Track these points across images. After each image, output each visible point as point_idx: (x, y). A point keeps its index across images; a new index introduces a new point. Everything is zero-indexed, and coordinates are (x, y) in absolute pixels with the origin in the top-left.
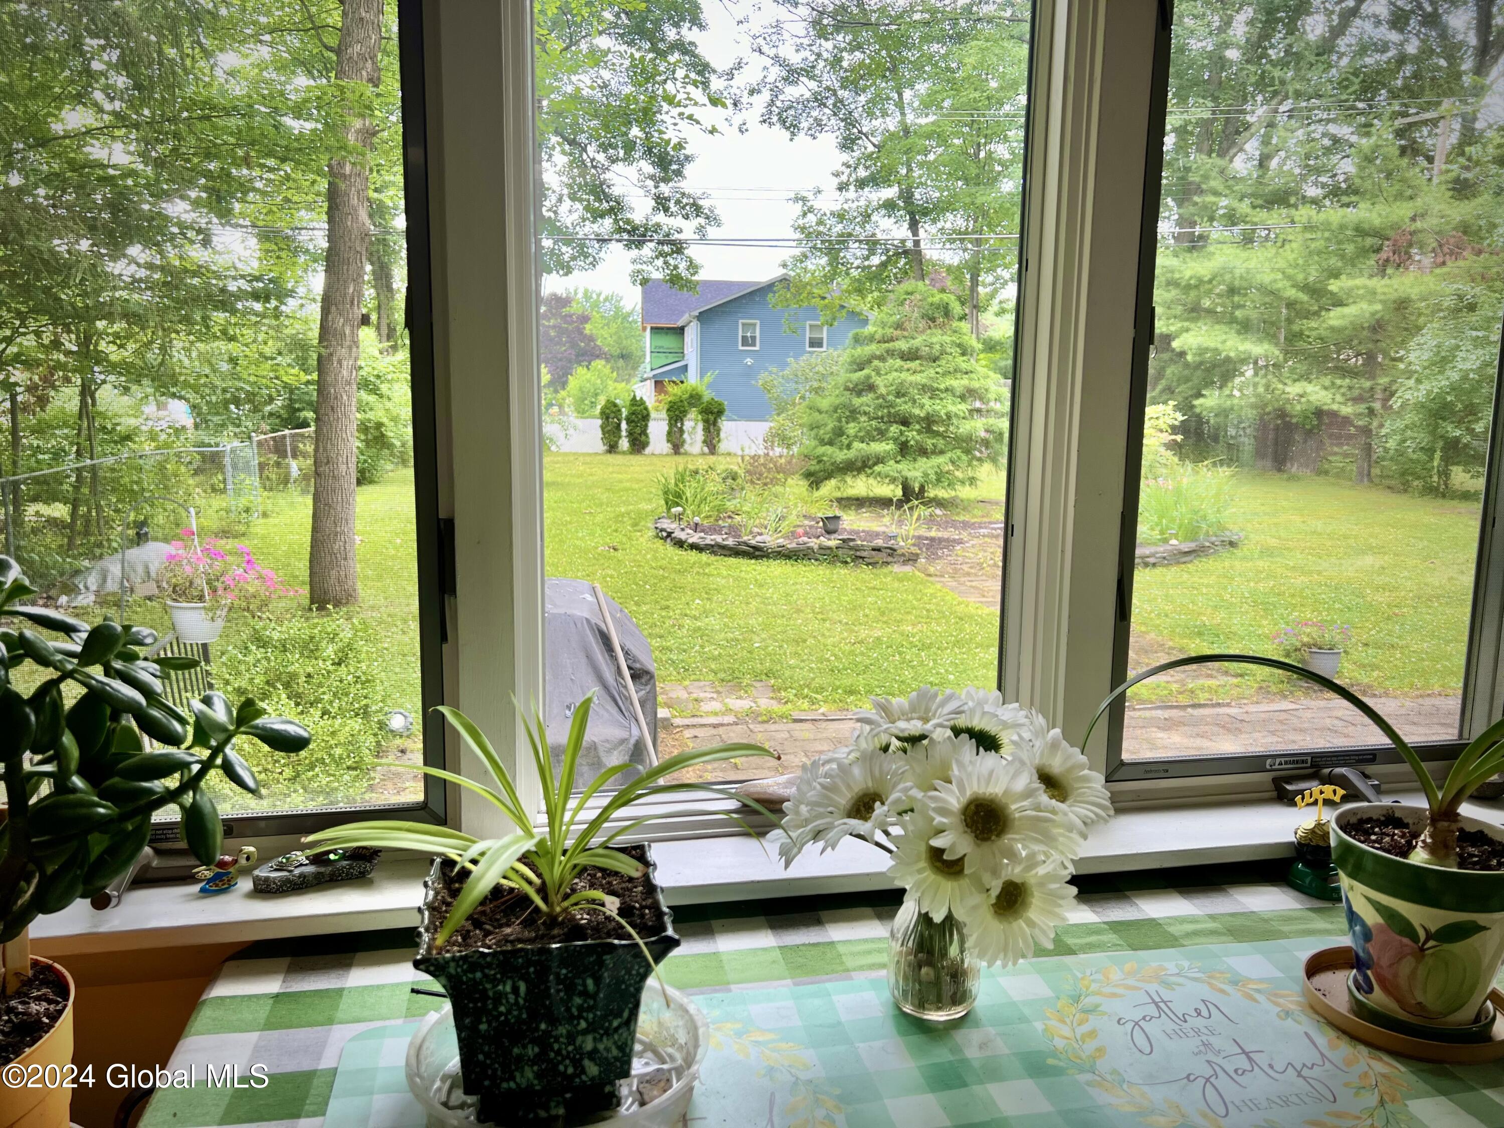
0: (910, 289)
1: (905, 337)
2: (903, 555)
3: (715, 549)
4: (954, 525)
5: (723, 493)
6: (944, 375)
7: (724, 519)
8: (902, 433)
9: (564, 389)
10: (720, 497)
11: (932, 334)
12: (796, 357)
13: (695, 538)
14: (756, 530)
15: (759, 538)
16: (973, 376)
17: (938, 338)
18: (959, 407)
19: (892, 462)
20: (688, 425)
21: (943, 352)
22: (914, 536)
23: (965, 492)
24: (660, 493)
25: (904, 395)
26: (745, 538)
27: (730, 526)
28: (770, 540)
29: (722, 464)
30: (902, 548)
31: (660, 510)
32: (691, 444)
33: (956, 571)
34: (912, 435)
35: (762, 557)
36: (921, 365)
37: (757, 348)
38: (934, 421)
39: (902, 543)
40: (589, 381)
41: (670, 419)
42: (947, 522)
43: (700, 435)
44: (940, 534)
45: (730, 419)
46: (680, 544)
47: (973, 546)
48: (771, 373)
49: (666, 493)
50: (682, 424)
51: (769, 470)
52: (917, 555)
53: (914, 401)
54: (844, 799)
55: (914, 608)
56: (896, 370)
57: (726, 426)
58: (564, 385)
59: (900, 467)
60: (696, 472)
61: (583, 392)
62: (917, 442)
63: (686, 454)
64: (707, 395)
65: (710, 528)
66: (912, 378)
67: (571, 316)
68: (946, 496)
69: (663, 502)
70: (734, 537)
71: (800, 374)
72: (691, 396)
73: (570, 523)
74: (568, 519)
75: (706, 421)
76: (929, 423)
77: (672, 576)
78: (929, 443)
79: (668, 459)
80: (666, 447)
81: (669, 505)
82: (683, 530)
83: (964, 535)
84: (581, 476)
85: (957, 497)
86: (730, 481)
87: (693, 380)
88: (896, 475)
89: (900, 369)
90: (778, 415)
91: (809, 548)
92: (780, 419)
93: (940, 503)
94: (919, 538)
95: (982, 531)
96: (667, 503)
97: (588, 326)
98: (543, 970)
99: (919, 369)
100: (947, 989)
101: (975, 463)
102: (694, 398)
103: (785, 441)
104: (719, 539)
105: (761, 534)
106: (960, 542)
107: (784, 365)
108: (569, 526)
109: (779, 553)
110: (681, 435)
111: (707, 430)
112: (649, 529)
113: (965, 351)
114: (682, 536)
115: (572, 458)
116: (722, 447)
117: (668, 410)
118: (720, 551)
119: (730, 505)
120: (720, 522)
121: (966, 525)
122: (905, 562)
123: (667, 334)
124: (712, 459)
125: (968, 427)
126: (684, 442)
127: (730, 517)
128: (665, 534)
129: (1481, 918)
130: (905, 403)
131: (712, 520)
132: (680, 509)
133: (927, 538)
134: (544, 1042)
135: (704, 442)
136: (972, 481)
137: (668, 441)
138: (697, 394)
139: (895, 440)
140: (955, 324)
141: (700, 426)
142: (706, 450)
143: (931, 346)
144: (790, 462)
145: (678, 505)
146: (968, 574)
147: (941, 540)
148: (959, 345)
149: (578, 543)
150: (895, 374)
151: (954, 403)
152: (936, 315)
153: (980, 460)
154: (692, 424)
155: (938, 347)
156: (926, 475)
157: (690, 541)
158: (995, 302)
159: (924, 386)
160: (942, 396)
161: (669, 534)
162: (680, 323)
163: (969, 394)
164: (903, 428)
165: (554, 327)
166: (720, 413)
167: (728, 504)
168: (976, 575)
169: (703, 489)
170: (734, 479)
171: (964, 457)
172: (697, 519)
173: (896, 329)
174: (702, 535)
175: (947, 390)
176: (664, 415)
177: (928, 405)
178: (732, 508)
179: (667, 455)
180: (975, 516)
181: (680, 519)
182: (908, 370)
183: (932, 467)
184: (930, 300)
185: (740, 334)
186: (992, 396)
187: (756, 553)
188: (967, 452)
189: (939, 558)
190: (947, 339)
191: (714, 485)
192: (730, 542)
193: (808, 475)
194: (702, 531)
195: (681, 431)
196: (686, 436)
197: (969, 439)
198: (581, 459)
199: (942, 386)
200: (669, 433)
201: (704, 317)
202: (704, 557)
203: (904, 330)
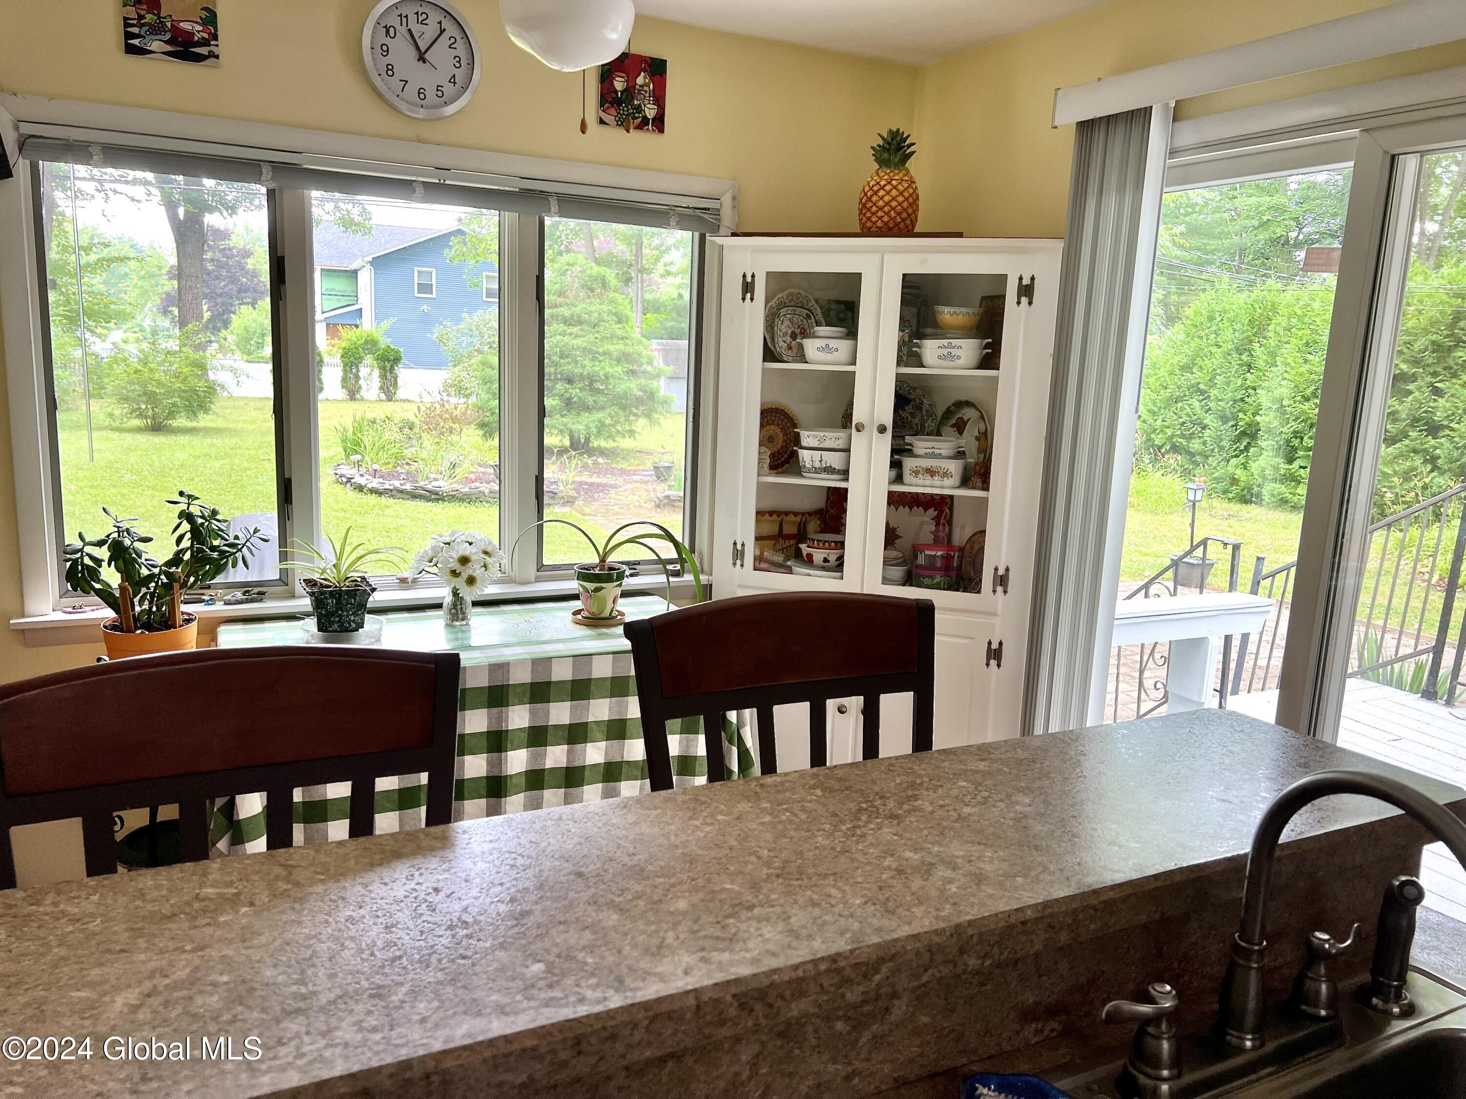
0: (571, 261)
1: (567, 304)
2: (563, 498)
3: (394, 493)
4: (612, 472)
5: (401, 442)
6: (602, 340)
7: (402, 466)
8: (567, 390)
9: (226, 328)
10: (398, 445)
11: (591, 303)
12: (470, 312)
13: (375, 483)
14: (432, 476)
15: (435, 484)
16: (627, 341)
17: (596, 307)
18: (616, 369)
19: (558, 416)
20: (363, 371)
21: (601, 320)
22: (573, 482)
23: (625, 443)
24: (339, 441)
25: (567, 357)
26: (422, 484)
27: (408, 473)
28: (445, 485)
29: (399, 412)
30: (562, 491)
31: (339, 457)
32: (368, 390)
33: (607, 511)
34: (575, 392)
35: (437, 500)
36: (583, 330)
37: (434, 296)
38: (596, 381)
39: (562, 488)
40: (255, 321)
41: (345, 365)
42: (607, 469)
43: (376, 380)
44: (599, 480)
45: (407, 367)
46: (360, 488)
47: (625, 490)
48: (445, 326)
49: (344, 441)
50: (358, 371)
51: (445, 420)
52: (575, 498)
53: (576, 362)
54: (427, 558)
55: (568, 541)
56: (560, 334)
57: (404, 374)
58: (226, 324)
59: (565, 420)
60: (374, 422)
61: (247, 332)
62: (579, 398)
63: (362, 399)
64: (384, 342)
65: (388, 474)
66: (575, 342)
67: (230, 249)
68: (608, 446)
69: (342, 450)
70: (412, 482)
71: (474, 328)
72: (366, 342)
73: (249, 469)
74: (247, 465)
75: (383, 368)
76: (590, 382)
77: (354, 517)
78: (590, 400)
79: (345, 404)
80: (342, 394)
81: (348, 453)
82: (362, 475)
83: (620, 481)
84: (253, 422)
85: (618, 447)
86: (406, 431)
87: (368, 324)
88: (562, 427)
89: (563, 334)
90: (455, 366)
91: (480, 492)
92: (456, 369)
93: (602, 452)
94: (581, 483)
95: (635, 477)
96: (345, 451)
97: (249, 261)
98: (340, 596)
99: (580, 333)
100: (460, 616)
101: (632, 418)
102: (370, 344)
103: (461, 391)
104: (397, 484)
105: (436, 480)
106: (614, 487)
107: (458, 320)
108: (249, 473)
109: (453, 496)
110: (357, 382)
111: (383, 376)
112: (328, 475)
113: (621, 319)
114: (362, 481)
115: (242, 404)
116: (401, 394)
117: (342, 356)
118: (399, 495)
119: (408, 453)
120: (399, 468)
121: (623, 472)
122: (564, 504)
123: (338, 277)
124: (389, 407)
125: (623, 387)
126: (360, 387)
127: (407, 464)
128: (345, 480)
129: (603, 585)
130: (569, 363)
131: (390, 466)
132: (359, 457)
133: (587, 484)
134: (340, 616)
135: (381, 388)
136: (632, 433)
137: (343, 387)
138: (372, 340)
139: (561, 396)
140: (612, 295)
141: (376, 372)
142: (383, 396)
143: (589, 313)
144: (465, 414)
145: (357, 452)
146: (617, 513)
147: (599, 485)
148: (616, 314)
149: (259, 488)
150: (558, 337)
151: (611, 366)
152: (595, 286)
153: (635, 415)
154: (368, 370)
155: (596, 315)
156: (588, 427)
157: (370, 486)
158: (660, 265)
159: (585, 349)
160: (601, 358)
161: (349, 480)
162: (353, 267)
163: (624, 358)
164: (568, 386)
165: (212, 260)
166: (397, 360)
167: (406, 451)
168: (623, 514)
169: (380, 438)
170: (411, 429)
171: (621, 413)
172: (375, 466)
173: (559, 296)
174: (381, 480)
175: (604, 354)
176: (337, 360)
177: (588, 366)
178: (409, 456)
179: (342, 400)
180: (631, 465)
181: (359, 466)
182: (571, 334)
183: (593, 421)
184: (589, 272)
185: (416, 281)
186: (644, 360)
187: (435, 496)
188: (624, 408)
189: (595, 500)
190: (605, 308)
191: (392, 434)
192: (408, 487)
193: (482, 425)
194: (382, 477)
195: (357, 377)
196: (361, 382)
197: (625, 396)
198: (252, 404)
199: (601, 350)
200: (344, 380)
201: (378, 263)
202: (384, 500)
203: (567, 297)
